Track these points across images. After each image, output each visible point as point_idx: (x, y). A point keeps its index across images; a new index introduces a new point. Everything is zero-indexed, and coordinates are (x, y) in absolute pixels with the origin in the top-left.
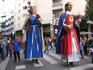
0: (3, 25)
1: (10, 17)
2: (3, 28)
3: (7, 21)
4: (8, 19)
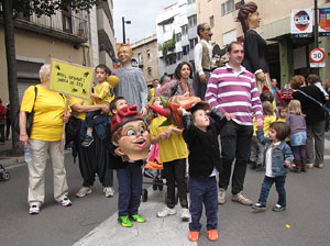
0: (169, 53)
1: (186, 22)
2: (167, 64)
4: (180, 30)
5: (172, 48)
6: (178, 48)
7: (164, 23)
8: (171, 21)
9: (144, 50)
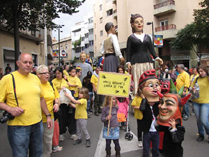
0: (77, 46)
1: (88, 32)
2: (76, 52)
3: (82, 39)
4: (84, 36)
5: (79, 44)
6: (83, 44)
7: (75, 31)
8: (79, 30)
9: (64, 44)
